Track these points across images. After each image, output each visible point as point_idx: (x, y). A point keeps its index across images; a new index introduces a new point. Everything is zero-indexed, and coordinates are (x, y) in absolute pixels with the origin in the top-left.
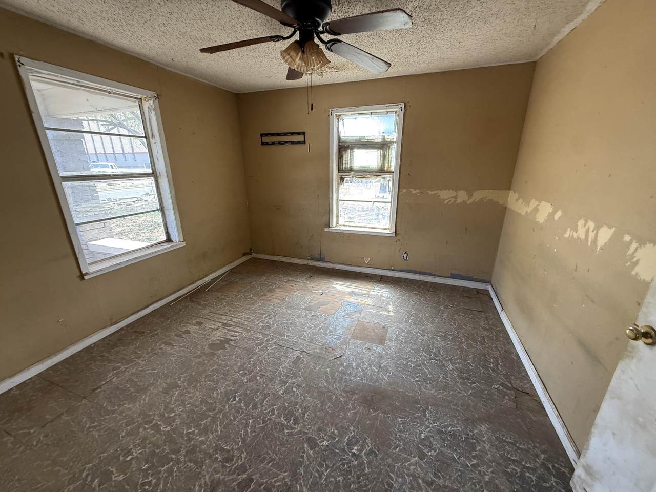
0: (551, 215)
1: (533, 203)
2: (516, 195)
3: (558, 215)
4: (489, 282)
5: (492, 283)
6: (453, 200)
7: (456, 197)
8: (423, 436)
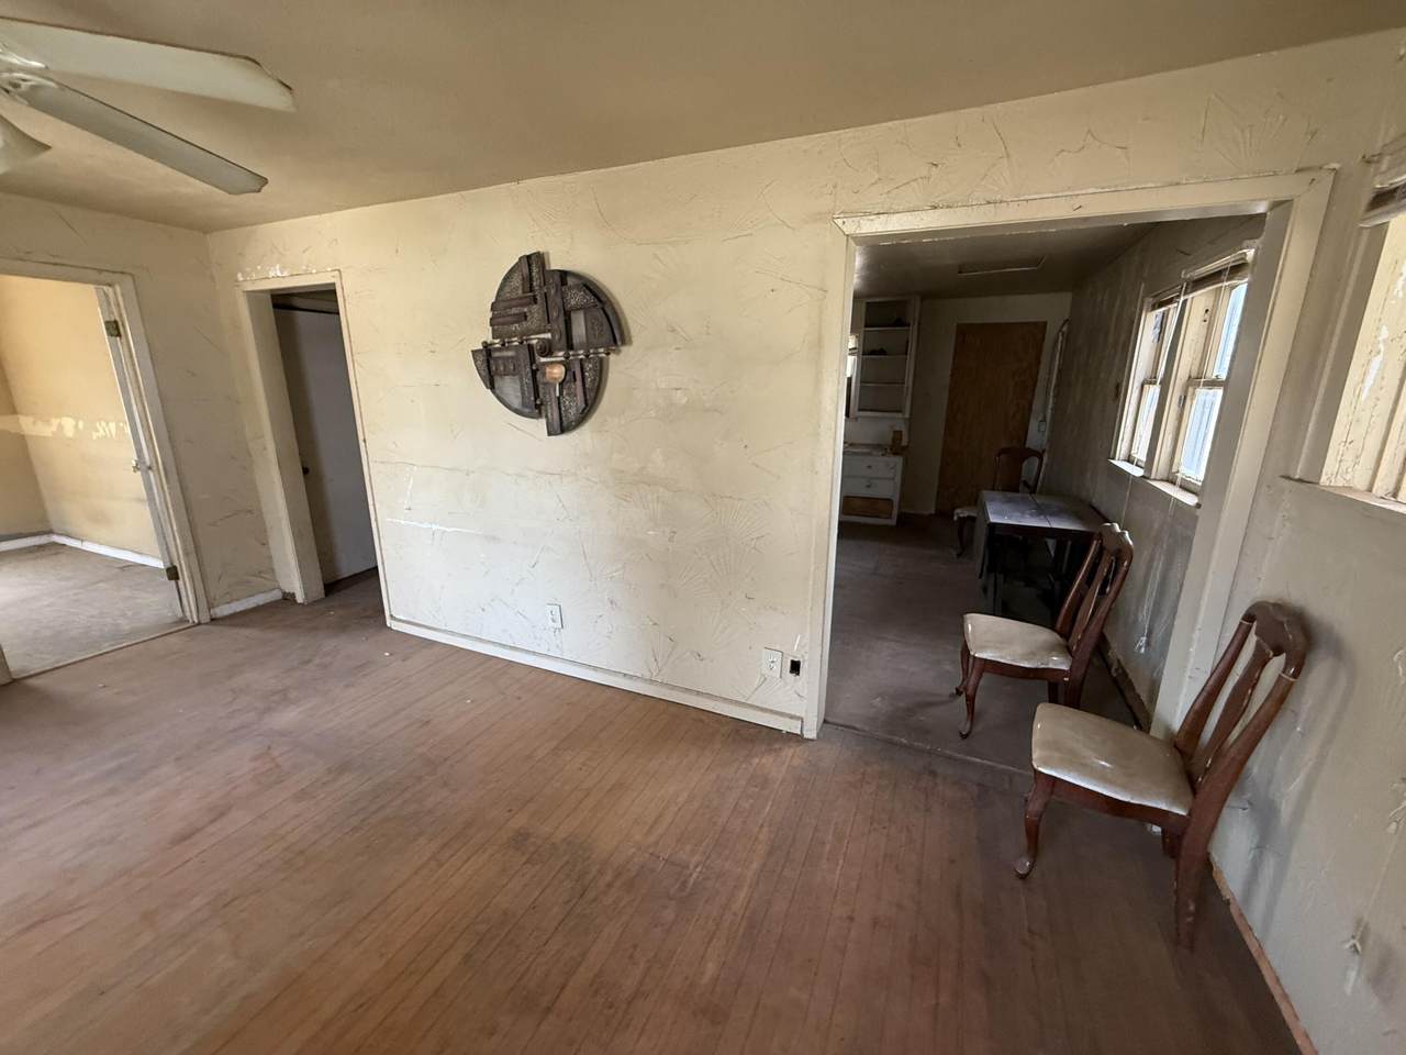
0: (76, 426)
1: (55, 422)
3: (81, 424)
4: (50, 532)
5: (56, 531)
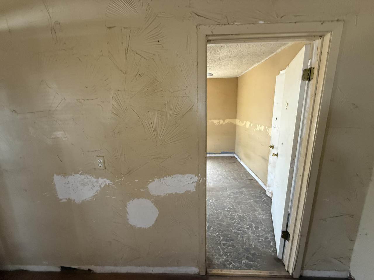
0: (250, 125)
1: (245, 122)
2: (239, 120)
5: (235, 153)
6: (218, 123)
7: (219, 122)
8: (228, 194)
